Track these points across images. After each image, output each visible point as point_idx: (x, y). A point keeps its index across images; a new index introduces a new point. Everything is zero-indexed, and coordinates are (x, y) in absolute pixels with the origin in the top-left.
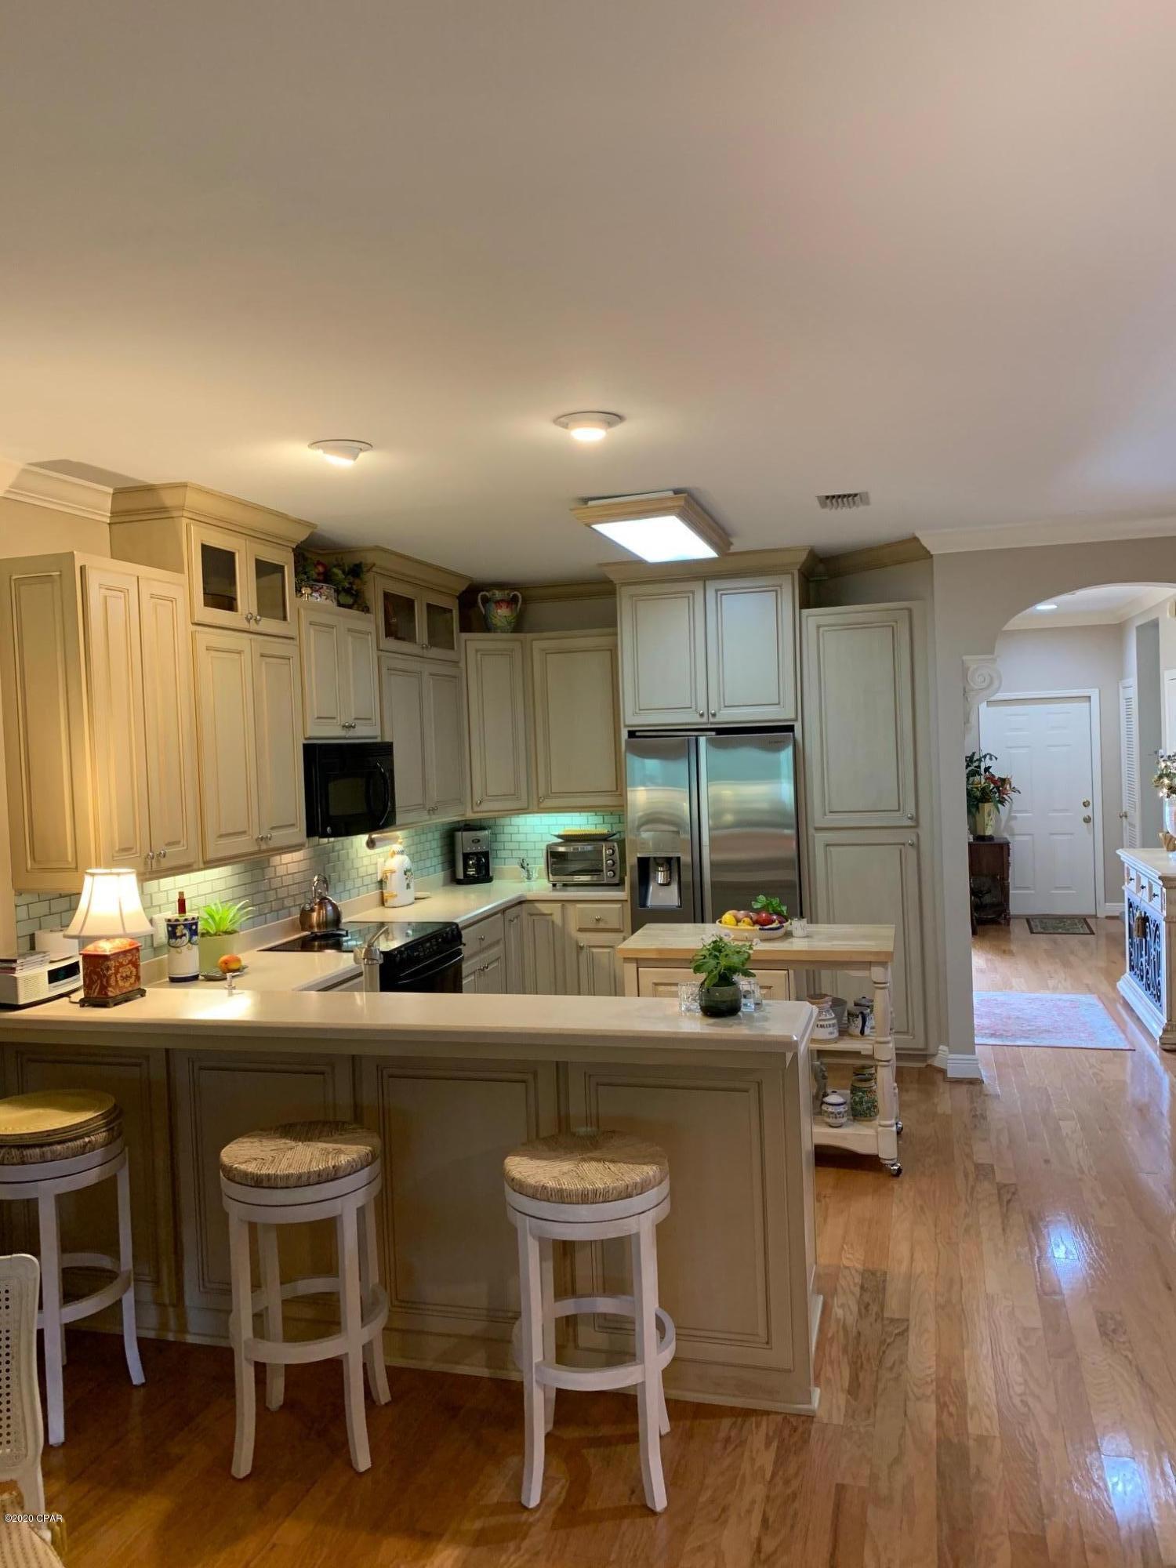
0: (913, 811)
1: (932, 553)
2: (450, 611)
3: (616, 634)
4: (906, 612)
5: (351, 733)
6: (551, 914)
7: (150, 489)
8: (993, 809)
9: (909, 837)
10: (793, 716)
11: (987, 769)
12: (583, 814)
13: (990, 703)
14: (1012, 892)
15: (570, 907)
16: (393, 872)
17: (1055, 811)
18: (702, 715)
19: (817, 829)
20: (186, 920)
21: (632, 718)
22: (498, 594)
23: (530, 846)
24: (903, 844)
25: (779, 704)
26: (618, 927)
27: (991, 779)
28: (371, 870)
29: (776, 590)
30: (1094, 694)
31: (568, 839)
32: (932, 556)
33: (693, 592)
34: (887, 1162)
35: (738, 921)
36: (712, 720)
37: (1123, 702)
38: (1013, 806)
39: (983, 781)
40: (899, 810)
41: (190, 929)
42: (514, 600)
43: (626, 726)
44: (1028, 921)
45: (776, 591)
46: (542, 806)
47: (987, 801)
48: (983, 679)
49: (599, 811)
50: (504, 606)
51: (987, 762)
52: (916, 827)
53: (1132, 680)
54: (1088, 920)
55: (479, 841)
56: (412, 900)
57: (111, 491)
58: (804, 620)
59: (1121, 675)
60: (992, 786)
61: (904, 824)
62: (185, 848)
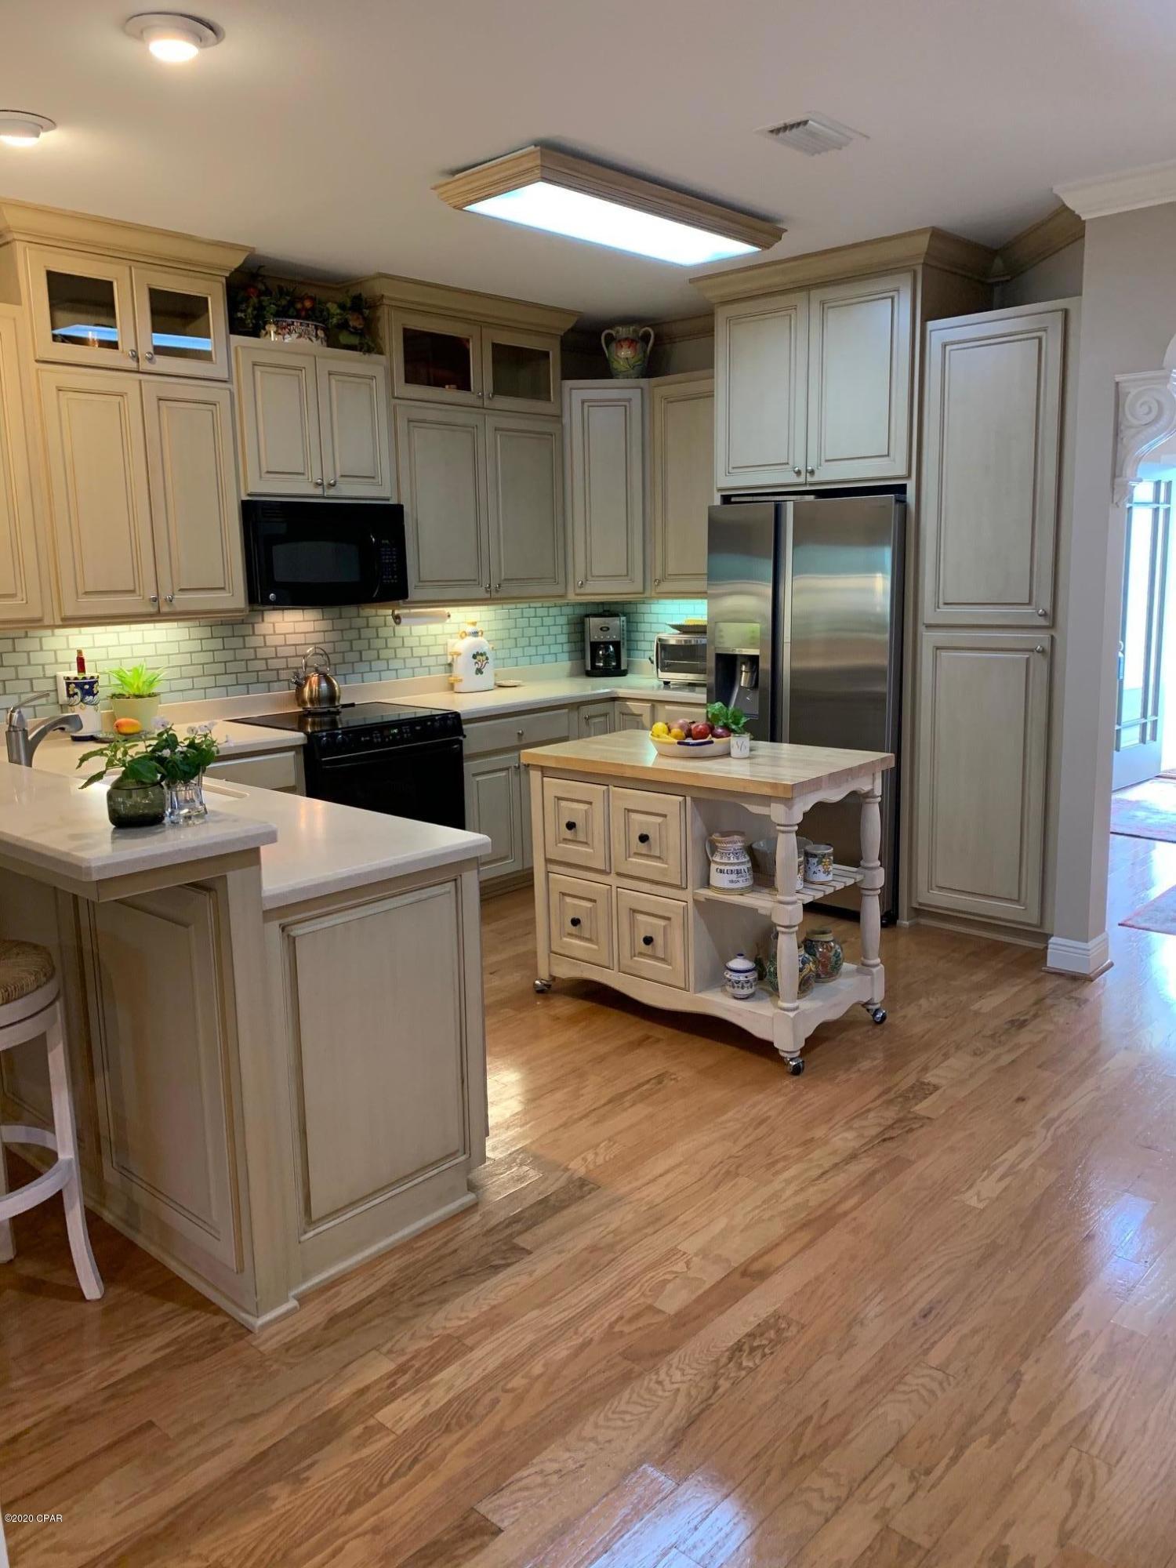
0: (1048, 606)
1: (1083, 219)
2: (546, 355)
4: (1058, 315)
5: (332, 492)
6: (641, 715)
9: (1041, 639)
10: (903, 472)
15: (659, 706)
16: (459, 654)
18: (799, 472)
19: (929, 626)
20: (85, 678)
21: (725, 479)
22: (622, 331)
24: (1034, 651)
25: (888, 455)
28: (438, 650)
29: (893, 296)
31: (681, 630)
32: (1084, 227)
34: (785, 1055)
36: (810, 479)
40: (1029, 603)
41: (82, 689)
42: (645, 338)
43: (719, 489)
45: (893, 298)
46: (658, 590)
48: (1147, 410)
50: (625, 345)
55: (608, 629)
56: (491, 685)
61: (1034, 624)
62: (24, 602)
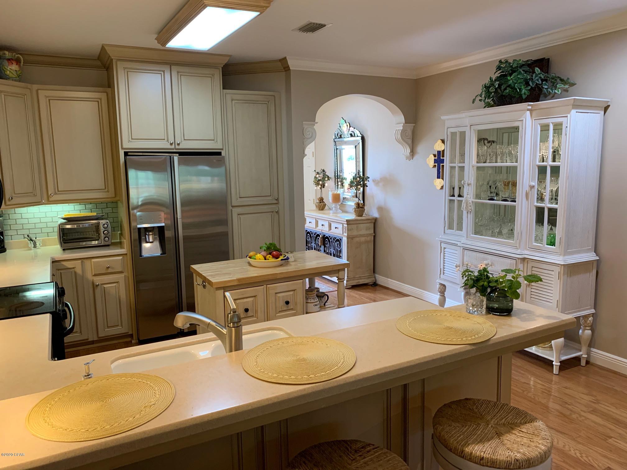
1: (291, 68)
4: (272, 98)
6: (74, 268)
9: (275, 208)
10: (221, 147)
15: (87, 263)
18: (171, 144)
19: (233, 206)
21: (127, 144)
22: (8, 54)
24: (272, 212)
25: (214, 140)
26: (121, 270)
31: (70, 220)
32: (289, 70)
33: (164, 72)
40: (270, 196)
42: (19, 60)
43: (122, 148)
45: (211, 77)
46: (51, 199)
49: (81, 202)
50: (14, 63)
52: (278, 203)
58: (225, 95)
61: (272, 202)
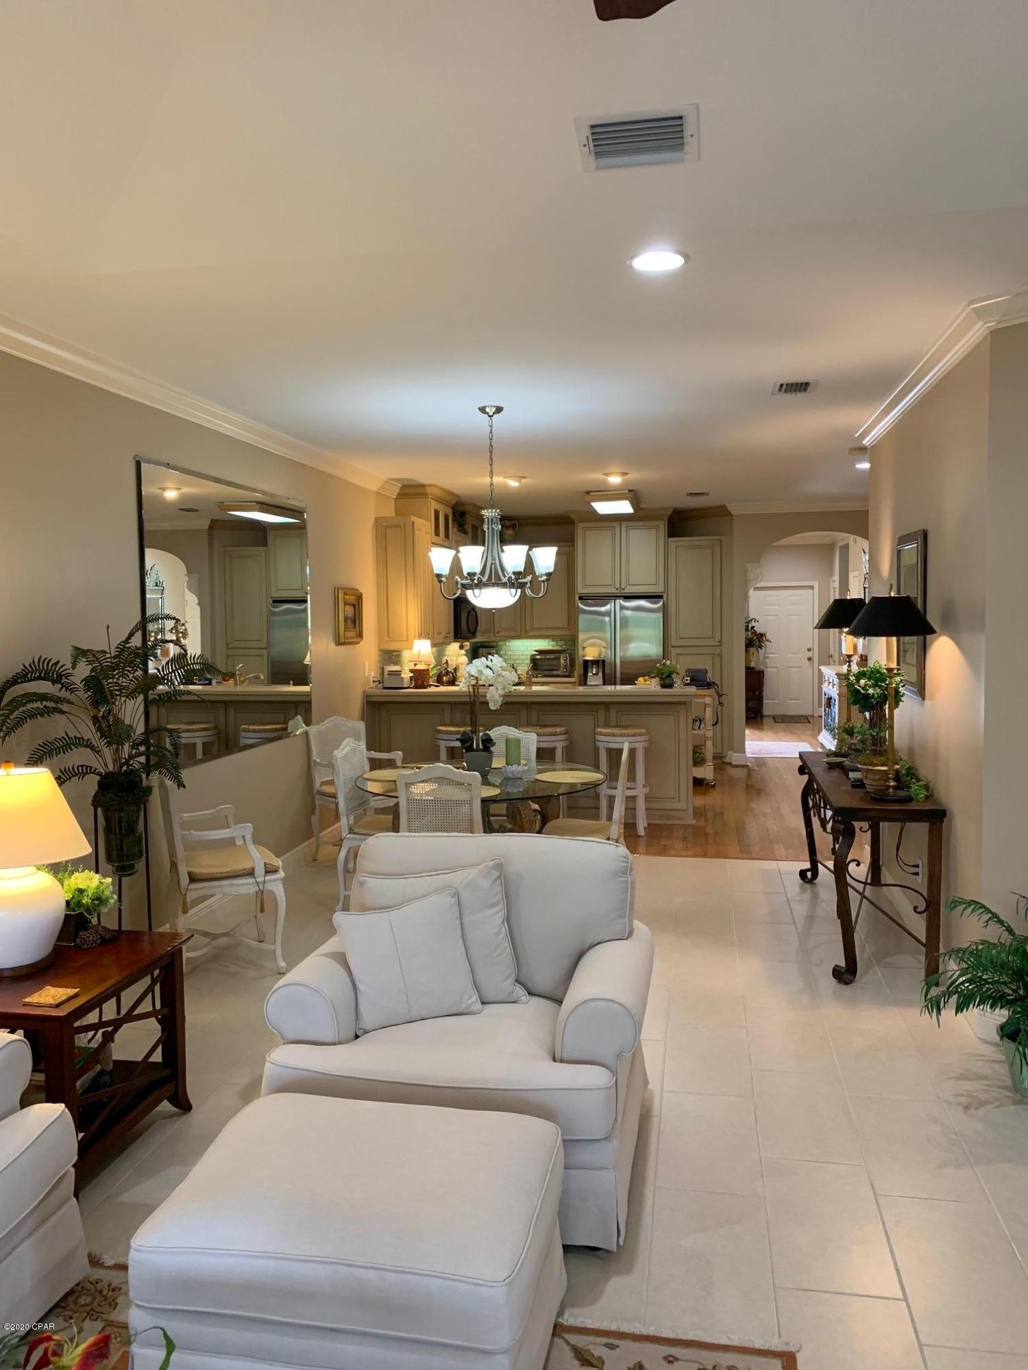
0: (720, 639)
1: (732, 513)
3: (574, 546)
4: (719, 541)
7: (423, 486)
8: (756, 652)
10: (664, 592)
11: (753, 628)
12: (546, 640)
13: (756, 589)
14: (764, 701)
17: (792, 653)
18: (617, 589)
19: (672, 647)
21: (581, 590)
22: (507, 523)
23: (516, 657)
24: (714, 654)
25: (656, 585)
27: (755, 633)
29: (657, 527)
30: (816, 585)
31: (540, 652)
32: (732, 515)
33: (615, 527)
34: (709, 780)
35: (645, 681)
36: (623, 591)
37: (831, 589)
38: (768, 650)
39: (750, 634)
42: (515, 526)
43: (578, 594)
44: (774, 718)
45: (656, 529)
46: (528, 635)
47: (752, 646)
48: (754, 576)
50: (511, 529)
51: (753, 623)
52: (721, 646)
53: (836, 577)
54: (809, 718)
57: (400, 485)
58: (669, 543)
59: (832, 575)
60: (755, 638)
61: (715, 645)
